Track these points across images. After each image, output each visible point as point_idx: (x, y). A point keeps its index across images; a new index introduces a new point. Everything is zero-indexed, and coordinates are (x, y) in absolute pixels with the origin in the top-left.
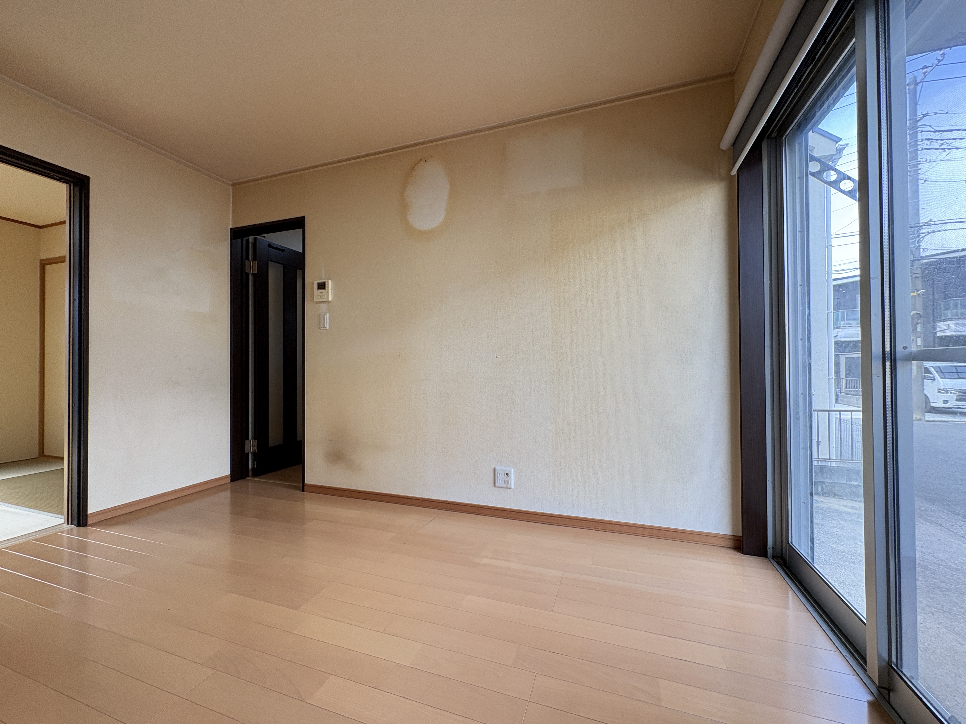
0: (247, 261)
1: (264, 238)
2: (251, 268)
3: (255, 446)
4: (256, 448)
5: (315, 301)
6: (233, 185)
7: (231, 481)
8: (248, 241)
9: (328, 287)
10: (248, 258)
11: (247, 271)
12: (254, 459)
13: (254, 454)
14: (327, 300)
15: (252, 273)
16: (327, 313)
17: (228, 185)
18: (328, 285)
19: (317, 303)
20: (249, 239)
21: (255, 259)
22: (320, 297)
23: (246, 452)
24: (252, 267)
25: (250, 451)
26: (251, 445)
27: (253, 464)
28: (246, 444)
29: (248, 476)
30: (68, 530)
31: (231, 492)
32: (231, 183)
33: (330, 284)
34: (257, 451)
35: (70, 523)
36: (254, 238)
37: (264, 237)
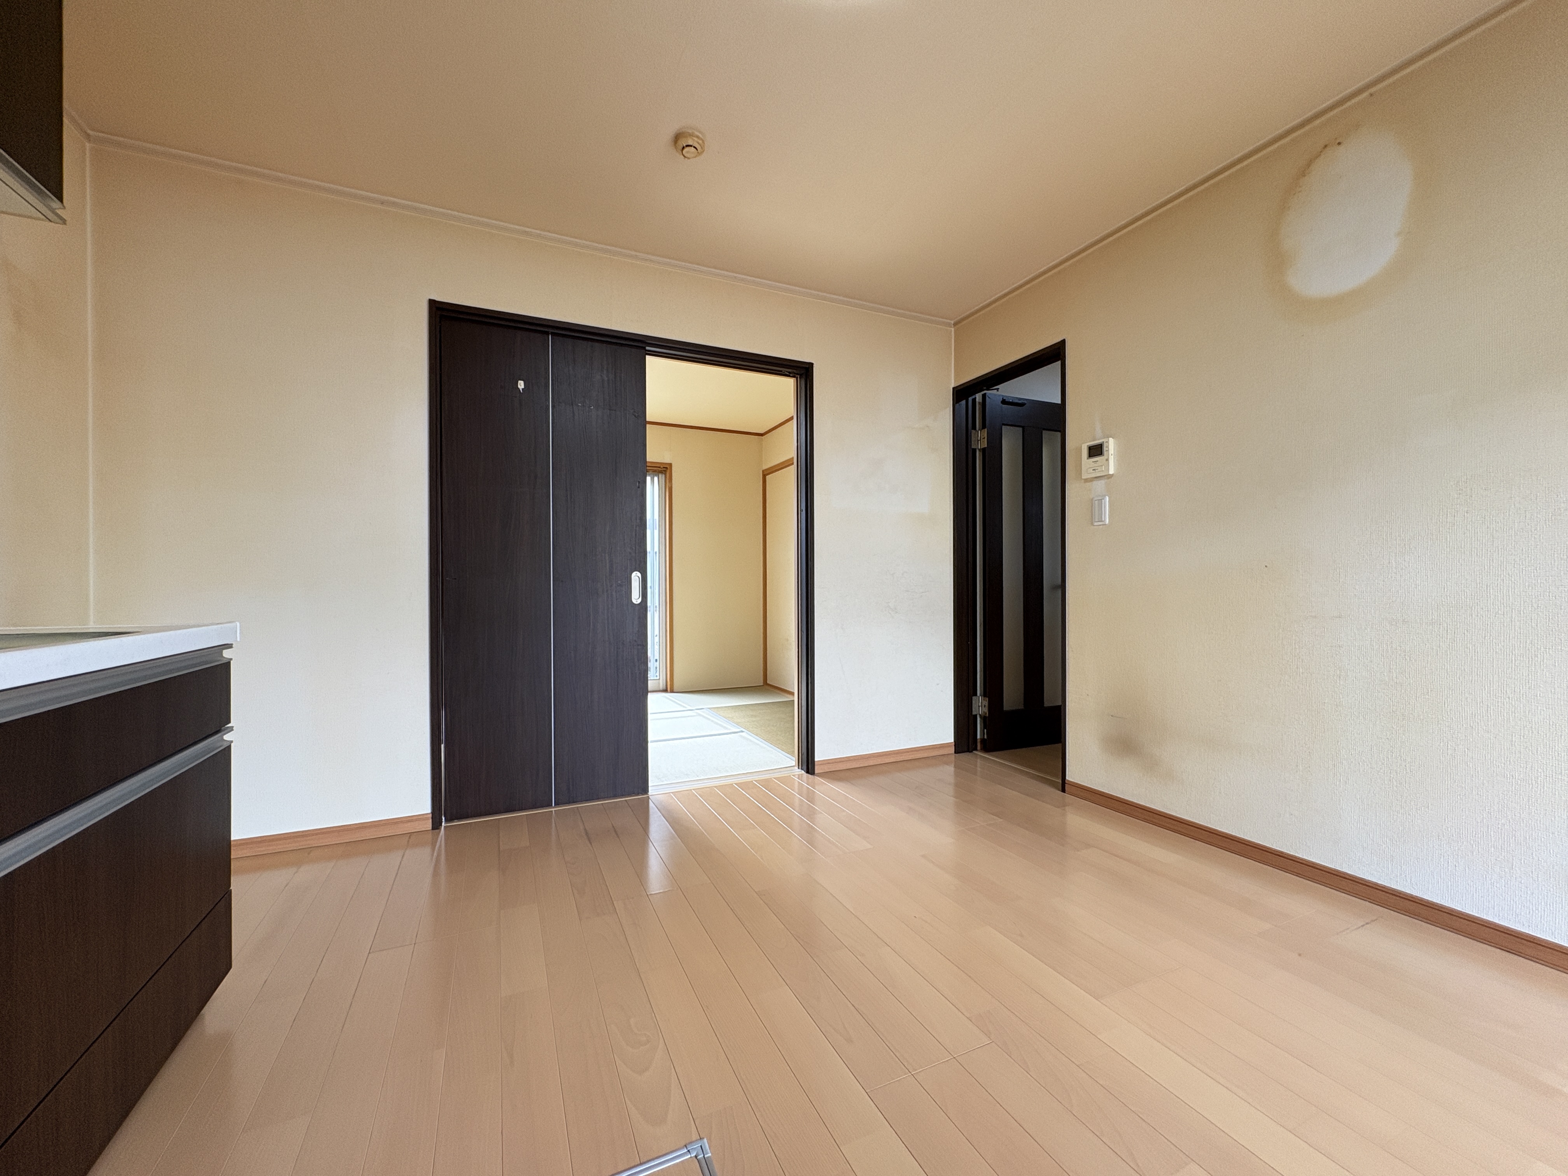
0: (973, 431)
1: (998, 391)
2: (978, 441)
3: (985, 706)
4: (986, 710)
5: (1083, 478)
6: (955, 324)
7: (955, 753)
8: (974, 400)
9: (1108, 451)
10: (974, 427)
11: (973, 447)
12: (985, 726)
13: (984, 718)
14: (1106, 474)
15: (979, 448)
16: (1105, 496)
17: (949, 325)
18: (1108, 447)
19: (1086, 480)
20: (976, 398)
21: (984, 426)
22: (1093, 470)
23: (974, 713)
24: (980, 440)
25: (978, 712)
26: (980, 705)
27: (983, 733)
28: (973, 702)
29: (976, 749)
30: (799, 775)
31: (955, 767)
32: (952, 322)
33: (1111, 446)
34: (987, 715)
35: (800, 767)
36: (983, 395)
37: (998, 389)
